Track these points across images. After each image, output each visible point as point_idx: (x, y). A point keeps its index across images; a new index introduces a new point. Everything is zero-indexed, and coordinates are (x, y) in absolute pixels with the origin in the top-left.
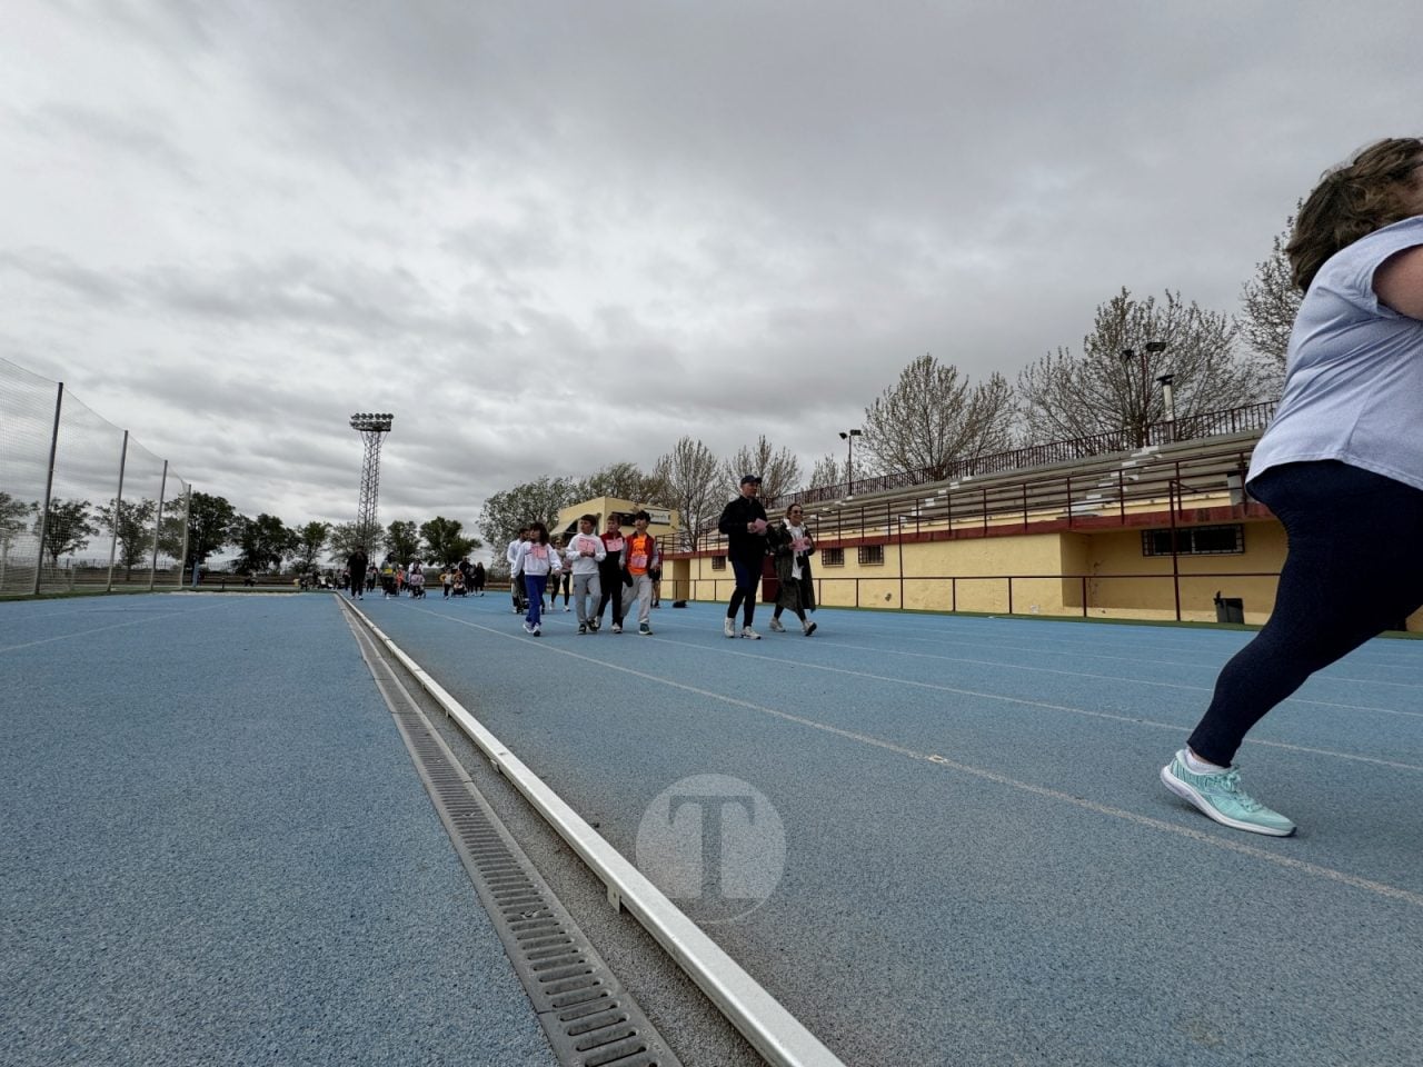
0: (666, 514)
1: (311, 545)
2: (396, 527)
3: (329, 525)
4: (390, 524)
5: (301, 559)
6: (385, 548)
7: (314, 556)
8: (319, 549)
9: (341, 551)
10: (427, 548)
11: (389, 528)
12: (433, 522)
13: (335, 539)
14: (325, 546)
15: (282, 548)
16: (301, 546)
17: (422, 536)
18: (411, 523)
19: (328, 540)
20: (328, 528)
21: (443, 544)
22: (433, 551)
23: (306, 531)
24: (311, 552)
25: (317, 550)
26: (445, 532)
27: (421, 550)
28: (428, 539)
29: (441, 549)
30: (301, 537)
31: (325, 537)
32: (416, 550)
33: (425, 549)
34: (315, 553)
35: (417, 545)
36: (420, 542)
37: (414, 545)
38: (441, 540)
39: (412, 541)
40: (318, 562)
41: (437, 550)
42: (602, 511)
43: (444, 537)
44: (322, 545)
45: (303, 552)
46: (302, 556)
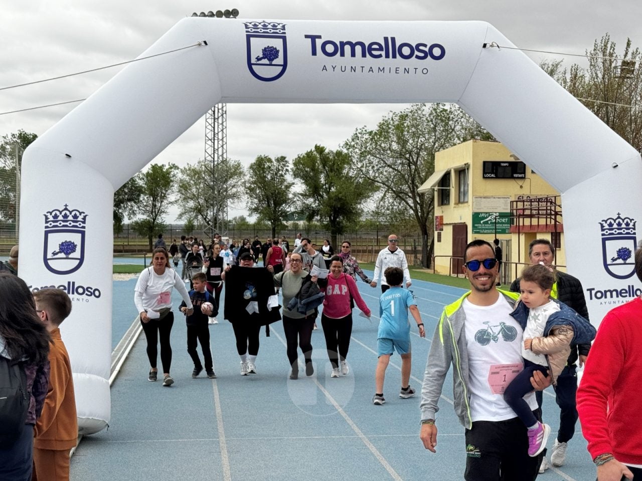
1: (154, 195)
2: (260, 165)
3: (174, 167)
4: (253, 160)
5: (145, 217)
6: (245, 198)
7: (161, 212)
8: (165, 201)
9: (191, 204)
10: (304, 195)
11: (251, 167)
12: (309, 155)
13: (184, 187)
14: (172, 197)
16: (142, 197)
17: (296, 175)
19: (175, 187)
21: (324, 187)
22: (311, 200)
23: (147, 178)
24: (155, 206)
25: (163, 203)
26: (327, 168)
27: (295, 200)
28: (304, 181)
29: (322, 197)
30: (143, 185)
31: (171, 184)
32: (289, 199)
33: (300, 196)
34: (160, 207)
35: (288, 191)
36: (292, 187)
37: (284, 191)
38: (321, 181)
39: (281, 184)
40: (164, 219)
41: (318, 198)
42: (470, 162)
43: (327, 176)
44: (168, 196)
45: (147, 206)
46: (145, 212)
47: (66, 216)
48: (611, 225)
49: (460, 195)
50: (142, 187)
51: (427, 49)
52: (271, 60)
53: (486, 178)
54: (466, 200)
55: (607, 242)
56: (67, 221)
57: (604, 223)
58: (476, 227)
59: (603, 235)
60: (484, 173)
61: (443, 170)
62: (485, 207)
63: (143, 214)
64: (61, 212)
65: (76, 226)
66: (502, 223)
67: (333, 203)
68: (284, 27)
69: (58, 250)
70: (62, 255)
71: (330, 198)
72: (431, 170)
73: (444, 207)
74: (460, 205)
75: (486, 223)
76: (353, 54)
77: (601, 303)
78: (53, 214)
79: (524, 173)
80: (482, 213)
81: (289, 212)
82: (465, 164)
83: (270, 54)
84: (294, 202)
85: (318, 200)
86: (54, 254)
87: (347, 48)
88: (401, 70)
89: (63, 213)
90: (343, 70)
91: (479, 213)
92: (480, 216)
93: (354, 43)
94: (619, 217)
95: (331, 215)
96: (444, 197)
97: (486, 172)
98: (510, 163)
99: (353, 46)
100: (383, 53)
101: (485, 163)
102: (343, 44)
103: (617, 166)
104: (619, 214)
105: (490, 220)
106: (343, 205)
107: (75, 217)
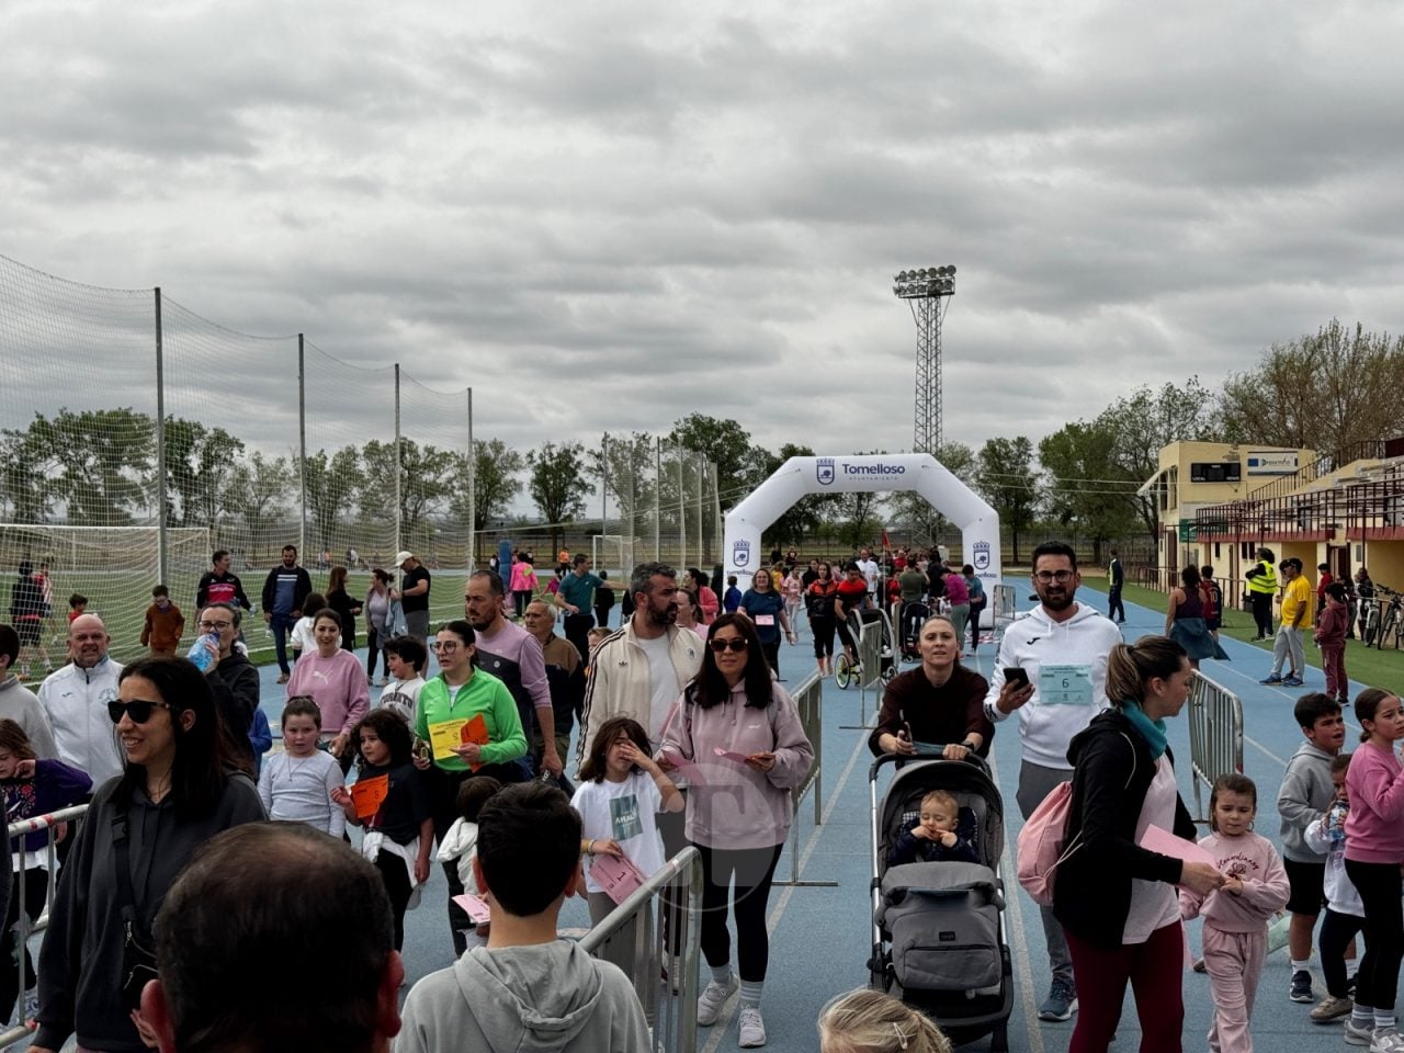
0: (1290, 457)
2: (994, 451)
5: (849, 518)
10: (1055, 490)
22: (1065, 496)
25: (871, 503)
27: (1043, 495)
28: (1054, 472)
32: (1035, 494)
33: (1050, 491)
35: (1034, 484)
36: (1038, 479)
37: (1028, 485)
39: (1024, 476)
42: (1177, 463)
45: (850, 506)
46: (848, 513)
49: (1173, 498)
51: (896, 469)
53: (1196, 481)
54: (1176, 506)
56: (742, 546)
58: (1183, 535)
60: (1193, 475)
62: (1194, 513)
63: (845, 516)
65: (746, 548)
68: (833, 462)
69: (739, 557)
73: (1164, 510)
74: (1173, 510)
75: (1194, 531)
76: (863, 472)
79: (1239, 475)
80: (1191, 519)
82: (1175, 466)
83: (827, 473)
84: (1042, 498)
85: (1075, 496)
86: (737, 559)
87: (860, 470)
89: (741, 543)
90: (859, 480)
91: (1185, 520)
92: (1187, 523)
93: (864, 467)
95: (1092, 515)
96: (1164, 497)
98: (1222, 465)
100: (876, 471)
101: (1193, 465)
102: (858, 468)
107: (746, 544)
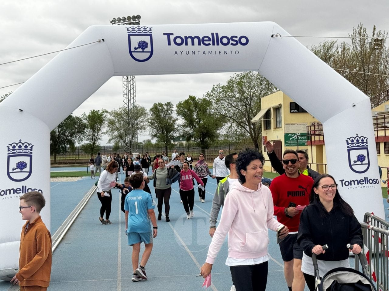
1: (93, 128)
2: (157, 109)
3: (105, 111)
4: (152, 106)
5: (88, 142)
6: (149, 128)
7: (98, 139)
8: (100, 132)
9: (116, 133)
10: (184, 126)
11: (151, 110)
12: (186, 102)
13: (112, 123)
14: (104, 130)
15: (74, 133)
16: (86, 130)
17: (179, 113)
18: (169, 104)
19: (106, 123)
20: (105, 114)
21: (196, 121)
22: (189, 128)
23: (89, 118)
24: (94, 135)
25: (99, 134)
26: (197, 109)
28: (184, 117)
29: (195, 127)
30: (87, 123)
31: (104, 122)
32: (175, 128)
33: (182, 127)
34: (97, 136)
35: (175, 123)
36: (176, 121)
37: (172, 124)
38: (194, 117)
39: (170, 120)
40: (100, 143)
41: (192, 127)
42: (282, 103)
43: (198, 114)
44: (102, 129)
45: (89, 135)
46: (88, 139)
47: (20, 147)
48: (352, 141)
49: (277, 123)
50: (86, 124)
51: (237, 39)
52: (143, 49)
53: (292, 112)
54: (280, 126)
55: (351, 151)
56: (21, 150)
57: (348, 140)
58: (287, 142)
59: (348, 147)
60: (291, 109)
61: (266, 109)
62: (292, 130)
63: (87, 140)
64: (17, 144)
65: (27, 152)
66: (303, 139)
67: (202, 130)
68: (150, 29)
69: (15, 167)
70: (18, 170)
71: (200, 127)
72: (259, 109)
73: (267, 131)
74: (277, 129)
75: (293, 139)
76: (193, 44)
77: (348, 188)
78: (13, 145)
80: (290, 134)
81: (175, 136)
82: (279, 105)
83: (143, 45)
84: (178, 130)
85: (193, 129)
86: (14, 169)
87: (189, 40)
88: (223, 52)
89: (19, 145)
90: (187, 54)
91: (288, 134)
92: (289, 136)
93: (193, 37)
94: (357, 136)
95: (201, 137)
96: (267, 125)
97: (292, 108)
99: (193, 39)
100: (211, 42)
101: (291, 103)
102: (186, 38)
103: (355, 105)
104: (357, 134)
105: (296, 138)
106: (208, 131)
107: (26, 147)
